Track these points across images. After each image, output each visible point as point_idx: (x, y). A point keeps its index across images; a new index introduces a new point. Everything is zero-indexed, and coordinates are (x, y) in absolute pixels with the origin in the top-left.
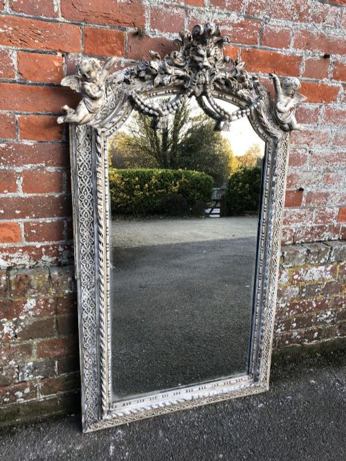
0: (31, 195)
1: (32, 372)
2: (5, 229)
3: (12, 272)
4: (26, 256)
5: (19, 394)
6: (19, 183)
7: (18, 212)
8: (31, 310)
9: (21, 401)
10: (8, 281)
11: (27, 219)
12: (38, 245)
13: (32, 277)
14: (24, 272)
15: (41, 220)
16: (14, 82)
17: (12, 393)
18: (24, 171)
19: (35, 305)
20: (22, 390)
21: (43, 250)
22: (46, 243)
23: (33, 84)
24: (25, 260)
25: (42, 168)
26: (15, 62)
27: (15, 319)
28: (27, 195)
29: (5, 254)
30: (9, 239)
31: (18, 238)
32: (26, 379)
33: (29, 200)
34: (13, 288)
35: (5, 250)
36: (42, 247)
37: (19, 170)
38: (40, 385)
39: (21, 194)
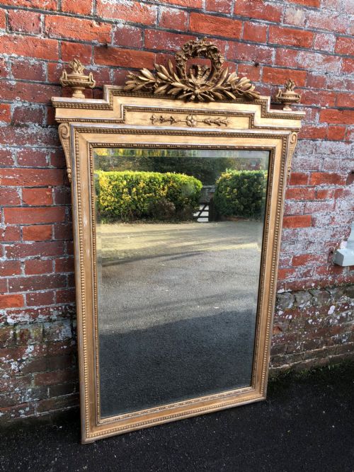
0: (30, 276)
1: (31, 396)
2: (13, 299)
3: (17, 327)
4: (27, 316)
5: (22, 411)
6: (23, 268)
7: (22, 287)
8: (30, 353)
9: (23, 416)
10: (15, 334)
11: (28, 291)
12: (36, 308)
13: (31, 331)
14: (26, 327)
15: (37, 292)
16: (20, 206)
17: (17, 410)
18: (26, 261)
19: (33, 349)
20: (23, 408)
21: (39, 311)
22: (41, 306)
23: (32, 207)
24: (27, 318)
25: (38, 258)
26: (20, 195)
27: (19, 360)
28: (28, 276)
29: (13, 315)
30: (16, 305)
31: (21, 304)
32: (27, 401)
33: (29, 279)
34: (18, 339)
35: (13, 312)
36: (38, 309)
37: (23, 260)
38: (36, 405)
39: (24, 275)
